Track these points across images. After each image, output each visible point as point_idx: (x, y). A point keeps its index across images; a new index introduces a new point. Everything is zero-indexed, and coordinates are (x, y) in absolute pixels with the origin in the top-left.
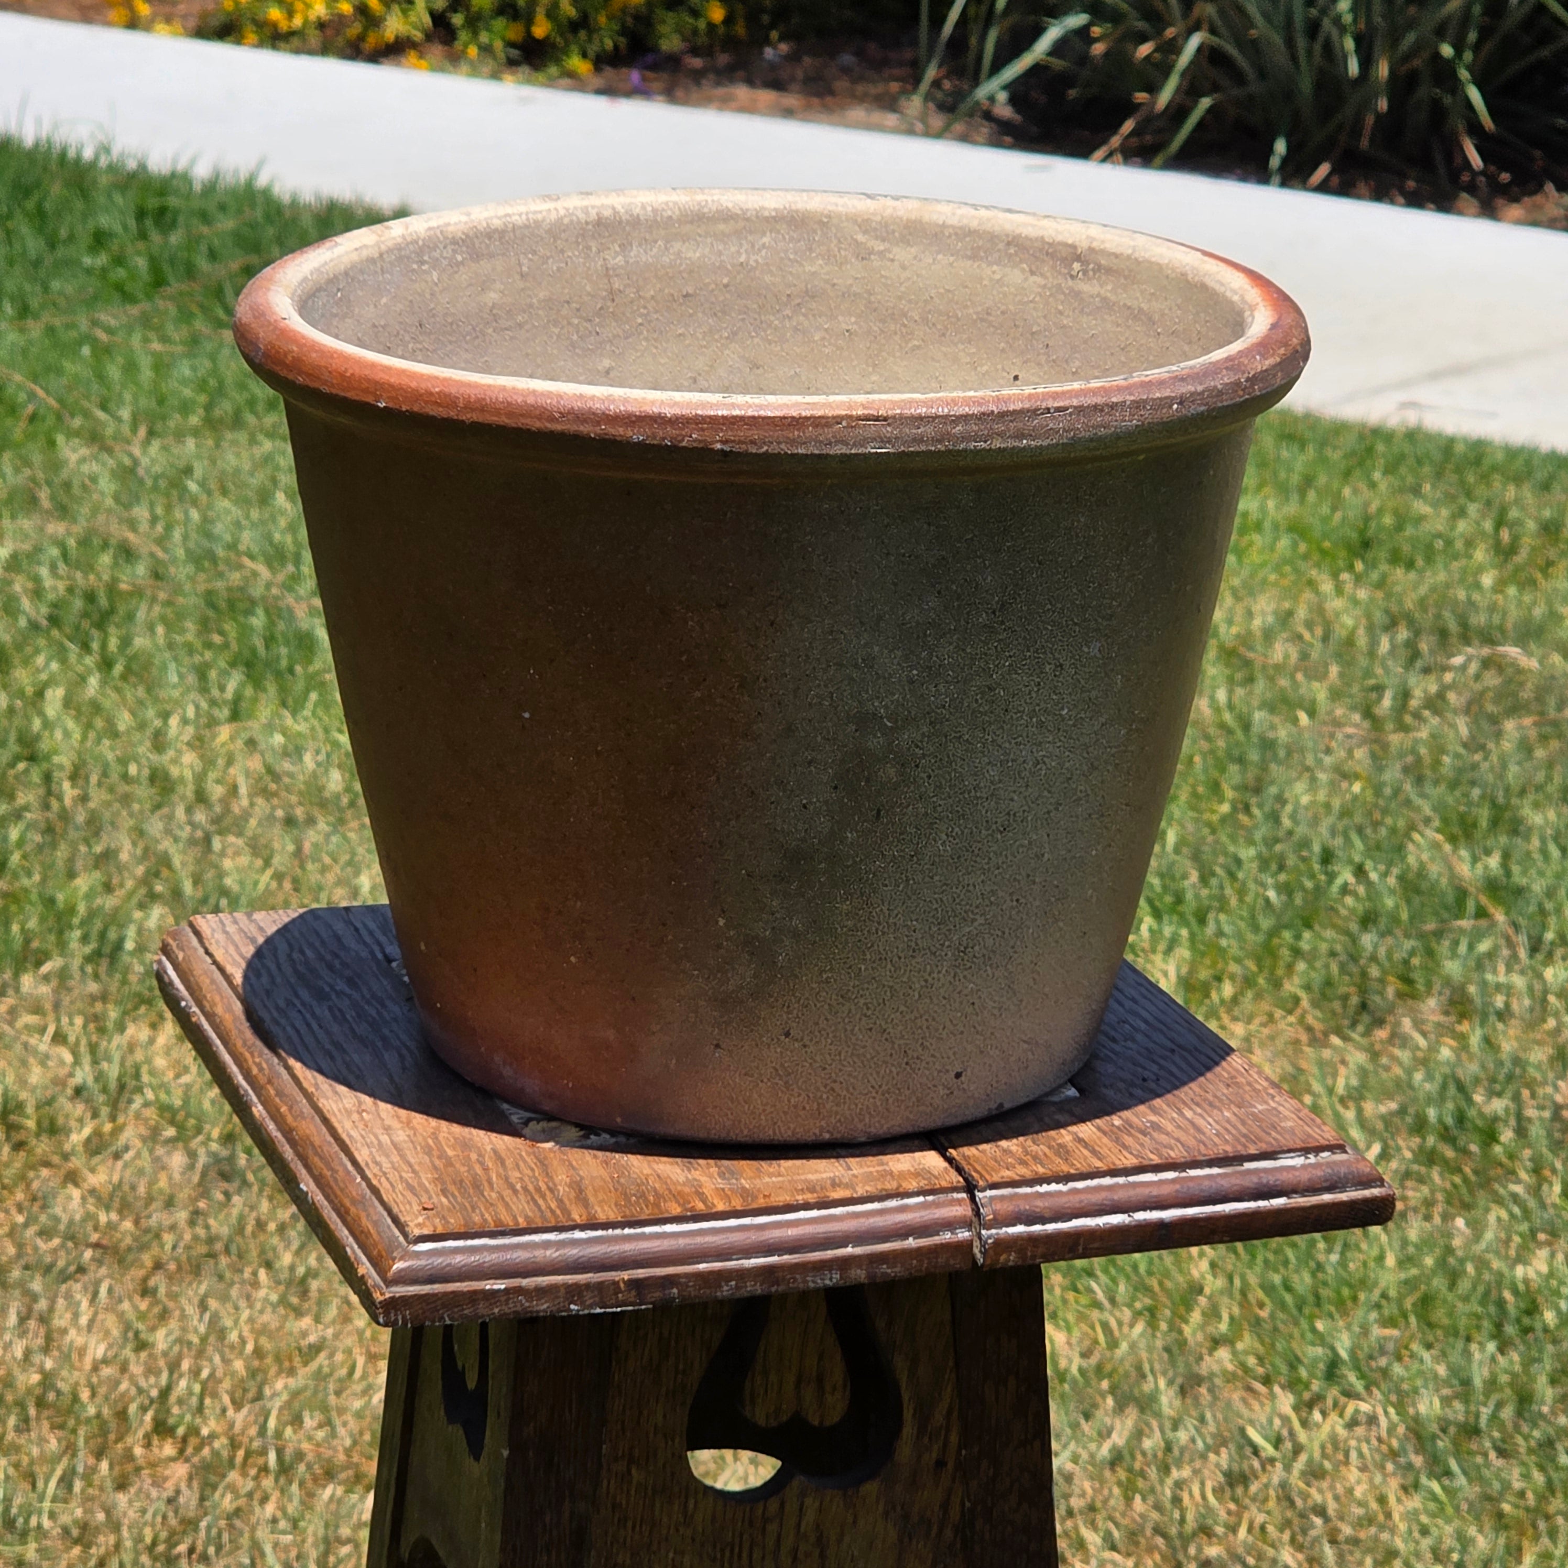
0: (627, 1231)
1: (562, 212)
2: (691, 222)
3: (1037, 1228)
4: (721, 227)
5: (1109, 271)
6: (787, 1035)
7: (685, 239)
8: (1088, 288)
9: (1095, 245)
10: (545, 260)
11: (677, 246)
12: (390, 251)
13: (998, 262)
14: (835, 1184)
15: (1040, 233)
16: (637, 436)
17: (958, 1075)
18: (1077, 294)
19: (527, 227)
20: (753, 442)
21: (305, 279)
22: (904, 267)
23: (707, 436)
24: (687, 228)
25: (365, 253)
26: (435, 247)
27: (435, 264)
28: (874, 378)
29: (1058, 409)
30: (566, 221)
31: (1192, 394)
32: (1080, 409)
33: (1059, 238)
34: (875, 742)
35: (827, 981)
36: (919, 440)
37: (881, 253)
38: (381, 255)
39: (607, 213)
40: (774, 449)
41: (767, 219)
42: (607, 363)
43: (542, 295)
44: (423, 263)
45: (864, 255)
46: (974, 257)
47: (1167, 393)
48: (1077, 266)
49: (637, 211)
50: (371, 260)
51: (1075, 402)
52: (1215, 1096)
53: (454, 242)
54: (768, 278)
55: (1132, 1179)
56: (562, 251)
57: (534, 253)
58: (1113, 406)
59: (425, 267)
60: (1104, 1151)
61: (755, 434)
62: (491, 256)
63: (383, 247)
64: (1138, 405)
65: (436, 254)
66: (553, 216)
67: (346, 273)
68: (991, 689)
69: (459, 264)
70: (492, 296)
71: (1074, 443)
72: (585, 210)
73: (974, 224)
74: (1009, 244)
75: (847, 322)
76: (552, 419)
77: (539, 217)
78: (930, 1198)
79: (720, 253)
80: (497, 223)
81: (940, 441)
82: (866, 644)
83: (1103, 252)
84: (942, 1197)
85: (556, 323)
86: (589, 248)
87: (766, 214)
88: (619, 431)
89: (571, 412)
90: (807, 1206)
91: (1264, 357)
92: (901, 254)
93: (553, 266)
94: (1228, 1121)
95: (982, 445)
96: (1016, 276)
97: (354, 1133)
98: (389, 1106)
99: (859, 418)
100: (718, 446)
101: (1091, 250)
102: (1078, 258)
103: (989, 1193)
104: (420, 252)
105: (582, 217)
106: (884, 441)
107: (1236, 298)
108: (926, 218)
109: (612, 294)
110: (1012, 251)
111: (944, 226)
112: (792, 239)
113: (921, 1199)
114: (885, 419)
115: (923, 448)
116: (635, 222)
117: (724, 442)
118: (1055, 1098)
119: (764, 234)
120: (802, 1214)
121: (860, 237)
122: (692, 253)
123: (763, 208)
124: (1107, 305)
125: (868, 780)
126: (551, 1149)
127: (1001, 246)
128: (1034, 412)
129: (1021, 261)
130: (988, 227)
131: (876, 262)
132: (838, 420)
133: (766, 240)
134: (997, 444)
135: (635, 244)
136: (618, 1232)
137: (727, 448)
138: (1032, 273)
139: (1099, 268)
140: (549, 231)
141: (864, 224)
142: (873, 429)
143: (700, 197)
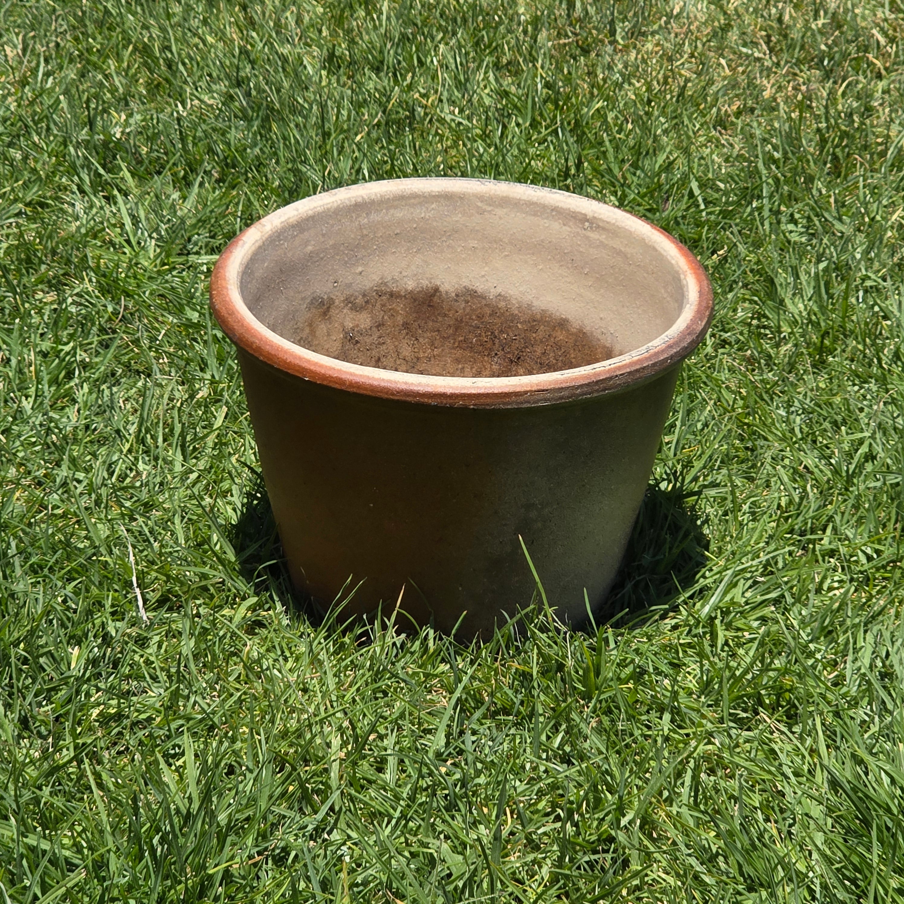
1: (339, 202)
2: (398, 200)
4: (413, 201)
5: (604, 229)
7: (396, 207)
8: (594, 235)
9: (596, 215)
10: (332, 226)
11: (392, 211)
12: (267, 240)
13: (547, 218)
15: (568, 206)
16: (433, 402)
18: (587, 238)
19: (324, 212)
20: (488, 405)
22: (500, 218)
23: (467, 403)
24: (396, 203)
25: (257, 245)
26: (285, 231)
27: (286, 239)
28: (486, 269)
29: (621, 375)
30: (341, 206)
32: (630, 373)
33: (578, 210)
34: (533, 514)
36: (561, 398)
37: (489, 212)
38: (264, 244)
39: (360, 200)
40: (497, 407)
41: (434, 196)
42: (360, 269)
43: (331, 242)
44: (280, 240)
45: (481, 212)
46: (535, 215)
48: (587, 224)
49: (373, 197)
50: (260, 247)
51: (628, 370)
53: (293, 226)
54: (435, 224)
56: (340, 220)
57: (328, 223)
59: (281, 242)
61: (489, 401)
62: (309, 229)
63: (263, 239)
65: (286, 234)
66: (335, 205)
67: (251, 259)
69: (295, 237)
70: (310, 248)
72: (349, 199)
73: (535, 199)
74: (552, 210)
75: (473, 243)
76: (393, 394)
77: (329, 206)
79: (412, 213)
80: (311, 213)
81: (570, 398)
82: (531, 477)
83: (601, 220)
85: (337, 254)
86: (352, 217)
87: (434, 194)
88: (425, 400)
89: (402, 391)
92: (500, 212)
93: (336, 228)
95: (589, 396)
96: (556, 226)
99: (535, 391)
100: (472, 407)
101: (594, 218)
102: (588, 221)
104: (278, 236)
105: (348, 203)
106: (546, 400)
108: (511, 195)
109: (363, 236)
110: (554, 213)
111: (519, 199)
112: (446, 205)
114: (547, 390)
115: (563, 401)
116: (372, 202)
117: (474, 405)
119: (433, 203)
121: (479, 204)
122: (399, 214)
123: (432, 191)
124: (603, 245)
125: (530, 530)
127: (548, 211)
128: (610, 378)
129: (559, 219)
130: (542, 201)
131: (487, 215)
132: (526, 392)
133: (433, 206)
135: (373, 212)
137: (476, 407)
138: (564, 225)
139: (598, 227)
140: (334, 213)
141: (481, 198)
142: (541, 395)
143: (401, 187)
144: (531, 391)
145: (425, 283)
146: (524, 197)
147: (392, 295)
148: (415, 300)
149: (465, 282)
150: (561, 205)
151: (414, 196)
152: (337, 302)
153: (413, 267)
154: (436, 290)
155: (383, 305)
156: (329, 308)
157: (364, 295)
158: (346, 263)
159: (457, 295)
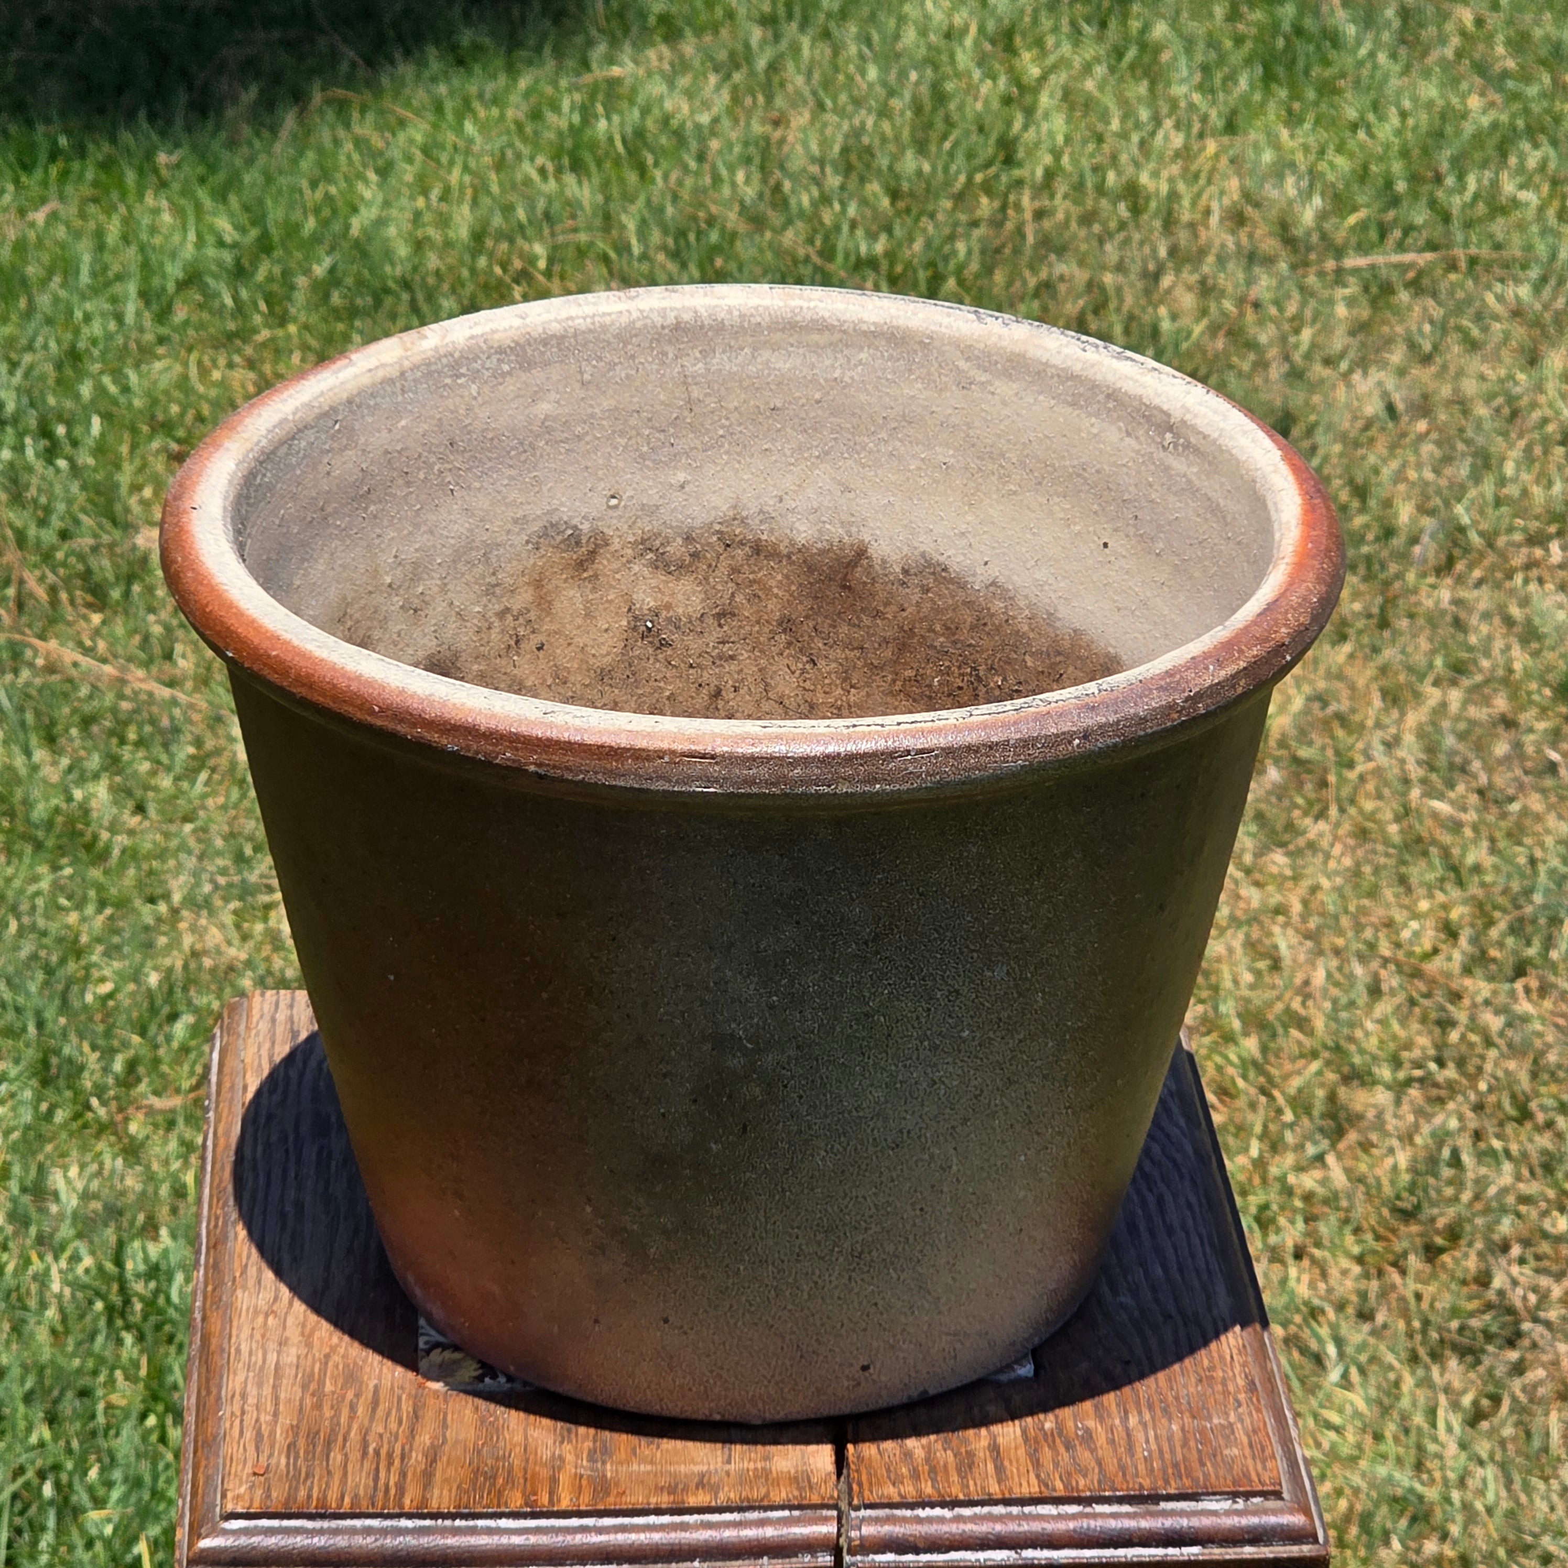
0: (458, 1523)
1: (635, 315)
2: (783, 330)
3: (909, 1557)
4: (815, 337)
5: (1197, 451)
6: (666, 1321)
7: (776, 347)
8: (1178, 465)
9: (1188, 417)
10: (612, 366)
11: (766, 354)
12: (413, 369)
13: (1097, 415)
14: (702, 1483)
15: (1139, 391)
16: (451, 745)
17: (865, 1368)
18: (1167, 468)
19: (591, 331)
20: (568, 769)
21: (284, 421)
22: (1004, 403)
23: (522, 757)
24: (778, 336)
25: (381, 374)
26: (476, 358)
27: (475, 376)
28: (969, 518)
29: (921, 751)
30: (639, 325)
31: (1101, 727)
32: (949, 751)
33: (1157, 401)
34: (735, 1062)
35: (703, 1277)
36: (749, 782)
37: (982, 385)
38: (403, 374)
39: (686, 317)
40: (591, 778)
41: (865, 333)
42: (681, 476)
43: (607, 404)
44: (459, 376)
45: (965, 385)
46: (1074, 404)
47: (1066, 727)
48: (1169, 436)
49: (721, 315)
50: (390, 381)
51: (943, 742)
52: (1177, 1398)
53: (501, 351)
54: (863, 397)
55: (1027, 1509)
56: (633, 357)
57: (600, 359)
58: (992, 746)
59: (461, 381)
60: (1011, 1469)
61: (570, 760)
62: (547, 364)
63: (407, 364)
64: (1026, 743)
65: (477, 365)
66: (624, 320)
67: (350, 401)
68: (867, 1015)
69: (504, 375)
70: (544, 408)
71: (941, 785)
72: (663, 313)
73: (1077, 368)
74: (1108, 396)
75: (944, 454)
76: (372, 713)
77: (608, 320)
78: (796, 1513)
79: (813, 366)
80: (555, 328)
81: (774, 784)
82: (717, 969)
83: (1193, 428)
84: (809, 1513)
85: (622, 433)
86: (665, 354)
87: (864, 327)
88: (435, 737)
89: (390, 707)
90: (658, 1512)
91: (1220, 664)
92: (1005, 388)
93: (620, 372)
94: (1170, 1439)
95: (826, 789)
96: (1113, 434)
97: (244, 1348)
98: (303, 1307)
99: (683, 755)
100: (532, 768)
101: (1183, 423)
102: (1170, 428)
103: (863, 1513)
104: (454, 366)
105: (659, 321)
106: (710, 781)
107: (1277, 536)
108: (1032, 352)
109: (690, 404)
110: (1111, 405)
111: (1046, 364)
112: (891, 358)
113: (786, 1513)
114: (713, 757)
115: (755, 790)
116: (719, 328)
117: (540, 765)
118: (1004, 1378)
119: (861, 349)
120: (652, 1519)
121: (962, 364)
122: (782, 363)
123: (861, 321)
124: (1191, 490)
125: (730, 1097)
126: (436, 1392)
127: (1101, 397)
128: (890, 755)
129: (1119, 418)
130: (1090, 373)
131: (976, 391)
132: (660, 754)
133: (863, 356)
134: (844, 788)
135: (718, 351)
136: (448, 1523)
137: (541, 771)
138: (1128, 434)
139: (1188, 446)
140: (616, 336)
141: (967, 350)
142: (699, 766)
143: (796, 303)
144: (673, 752)
145: (836, 532)
146: (1057, 361)
147: (758, 549)
148: (811, 569)
149: (925, 544)
150: (1128, 387)
151: (821, 326)
152: (616, 544)
153: (811, 492)
154: (861, 552)
155: (735, 570)
156: (593, 553)
157: (688, 539)
158: (642, 456)
159: (906, 572)
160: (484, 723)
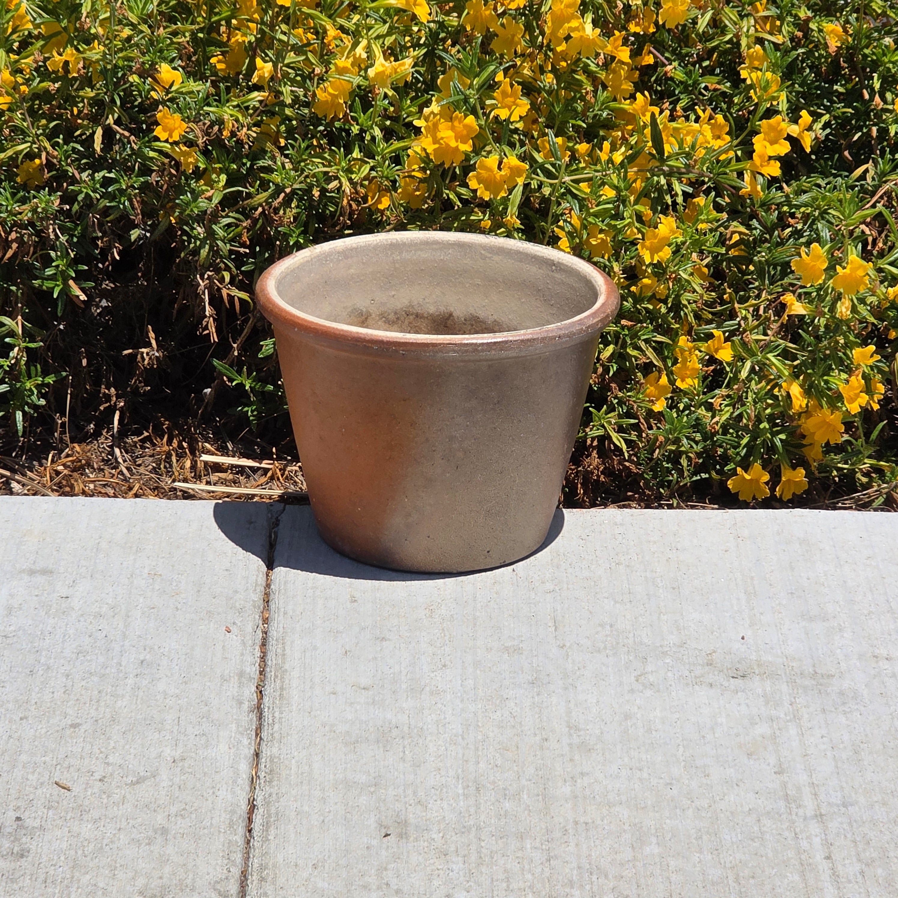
1: (378, 241)
2: (424, 244)
4: (435, 246)
5: (564, 271)
7: (421, 250)
8: (557, 276)
9: (560, 261)
10: (372, 258)
11: (419, 252)
12: (315, 257)
13: (528, 264)
15: (543, 255)
18: (554, 277)
19: (365, 246)
20: (412, 351)
21: (282, 272)
22: (497, 263)
24: (423, 246)
25: (306, 259)
26: (332, 255)
27: (332, 261)
28: (486, 301)
30: (379, 245)
32: (522, 341)
33: (549, 257)
35: (442, 521)
36: (467, 351)
37: (489, 258)
38: (312, 260)
39: (394, 241)
41: (450, 244)
42: (393, 293)
43: (371, 270)
45: (484, 258)
46: (521, 261)
47: (554, 334)
48: (554, 267)
49: (405, 240)
50: (308, 262)
51: (521, 339)
53: (339, 253)
54: (450, 265)
56: (378, 255)
57: (368, 255)
58: (535, 339)
59: (328, 262)
62: (352, 257)
63: (312, 256)
64: (543, 338)
65: (332, 257)
66: (375, 243)
67: (298, 267)
68: (495, 428)
69: (340, 260)
70: (352, 271)
72: (386, 240)
73: (521, 250)
74: (532, 258)
75: (477, 281)
77: (370, 243)
79: (434, 255)
80: (354, 245)
81: (473, 352)
82: (452, 414)
83: (562, 264)
85: (375, 279)
86: (387, 253)
92: (496, 258)
93: (374, 260)
96: (534, 269)
99: (447, 344)
101: (558, 262)
102: (554, 265)
104: (326, 257)
105: (385, 243)
106: (454, 351)
107: (598, 288)
108: (505, 246)
109: (396, 269)
110: (533, 260)
111: (511, 249)
114: (456, 344)
116: (404, 244)
121: (483, 252)
122: (424, 255)
123: (449, 241)
124: (563, 283)
125: (453, 457)
127: (530, 258)
129: (536, 264)
130: (526, 251)
131: (488, 260)
133: (450, 251)
135: (404, 252)
138: (540, 269)
139: (561, 269)
141: (484, 247)
142: (451, 348)
143: (427, 236)
144: (444, 344)
145: (442, 309)
146: (514, 248)
147: (417, 315)
148: (435, 321)
149: (472, 310)
150: (538, 254)
151: (436, 242)
152: (373, 316)
153: (434, 296)
154: (451, 315)
155: (410, 323)
157: (396, 313)
158: (381, 287)
159: (465, 320)
160: (385, 339)
